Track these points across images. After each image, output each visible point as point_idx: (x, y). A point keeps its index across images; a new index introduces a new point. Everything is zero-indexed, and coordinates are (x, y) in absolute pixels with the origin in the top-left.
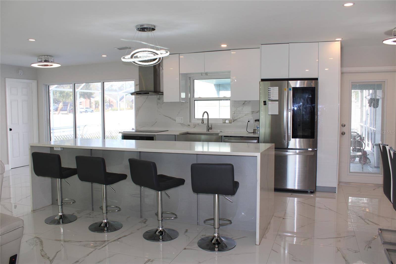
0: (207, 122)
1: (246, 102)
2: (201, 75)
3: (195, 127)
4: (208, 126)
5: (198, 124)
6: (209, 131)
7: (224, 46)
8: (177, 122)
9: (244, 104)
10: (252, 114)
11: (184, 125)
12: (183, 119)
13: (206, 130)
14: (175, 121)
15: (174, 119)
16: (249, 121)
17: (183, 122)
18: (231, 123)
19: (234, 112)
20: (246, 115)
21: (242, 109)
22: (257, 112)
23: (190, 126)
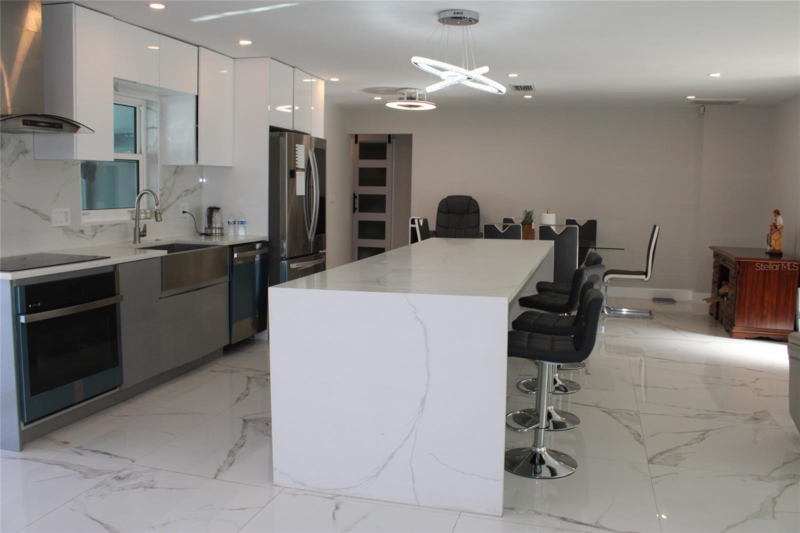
1: (179, 169)
3: (94, 236)
4: (138, 230)
5: (101, 226)
6: (140, 242)
8: (54, 224)
9: (175, 172)
10: (186, 195)
11: (72, 231)
12: (69, 214)
13: (132, 240)
14: (48, 222)
15: (46, 216)
16: (184, 212)
17: (69, 223)
18: (150, 219)
19: (162, 192)
20: (178, 198)
21: (173, 184)
22: (192, 190)
23: (83, 234)
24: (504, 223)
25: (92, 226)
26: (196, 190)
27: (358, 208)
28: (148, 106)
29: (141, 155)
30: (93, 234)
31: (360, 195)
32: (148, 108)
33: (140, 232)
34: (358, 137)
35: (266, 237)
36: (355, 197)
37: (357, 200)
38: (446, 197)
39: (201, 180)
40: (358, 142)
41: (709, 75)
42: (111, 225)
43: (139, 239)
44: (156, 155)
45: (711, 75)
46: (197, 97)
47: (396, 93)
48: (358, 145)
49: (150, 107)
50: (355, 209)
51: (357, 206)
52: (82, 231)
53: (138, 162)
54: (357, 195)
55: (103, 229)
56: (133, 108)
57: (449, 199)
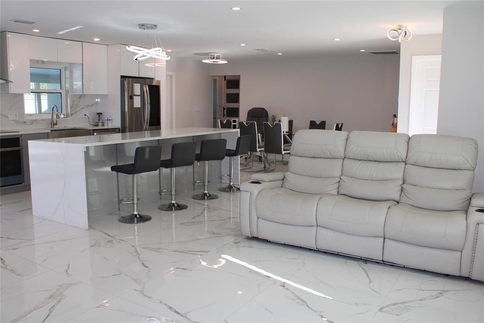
0: (51, 118)
1: (82, 96)
2: (37, 62)
3: (32, 124)
4: (52, 122)
5: (36, 120)
6: (54, 127)
7: (96, 40)
8: (10, 119)
9: (80, 97)
10: (87, 107)
11: (19, 122)
12: (17, 115)
13: (51, 126)
14: (6, 118)
15: (5, 116)
16: (85, 115)
17: (17, 119)
18: (66, 118)
19: (71, 106)
20: (82, 109)
21: (79, 102)
22: (91, 105)
23: (25, 123)
24: (247, 121)
25: (30, 120)
26: (93, 105)
27: (226, 114)
28: (66, 68)
29: (63, 91)
30: (31, 123)
31: (227, 108)
32: (65, 70)
33: (53, 123)
34: (226, 77)
35: (119, 127)
36: (224, 109)
37: (225, 111)
38: (251, 109)
39: (97, 100)
40: (226, 80)
41: (334, 39)
42: (41, 120)
43: (53, 126)
44: (68, 90)
45: (335, 40)
46: (82, 64)
47: (206, 55)
48: (226, 81)
49: (66, 69)
50: (224, 115)
51: (225, 113)
52: (25, 122)
53: (61, 93)
54: (225, 108)
55: (36, 121)
56: (60, 70)
57: (254, 109)
